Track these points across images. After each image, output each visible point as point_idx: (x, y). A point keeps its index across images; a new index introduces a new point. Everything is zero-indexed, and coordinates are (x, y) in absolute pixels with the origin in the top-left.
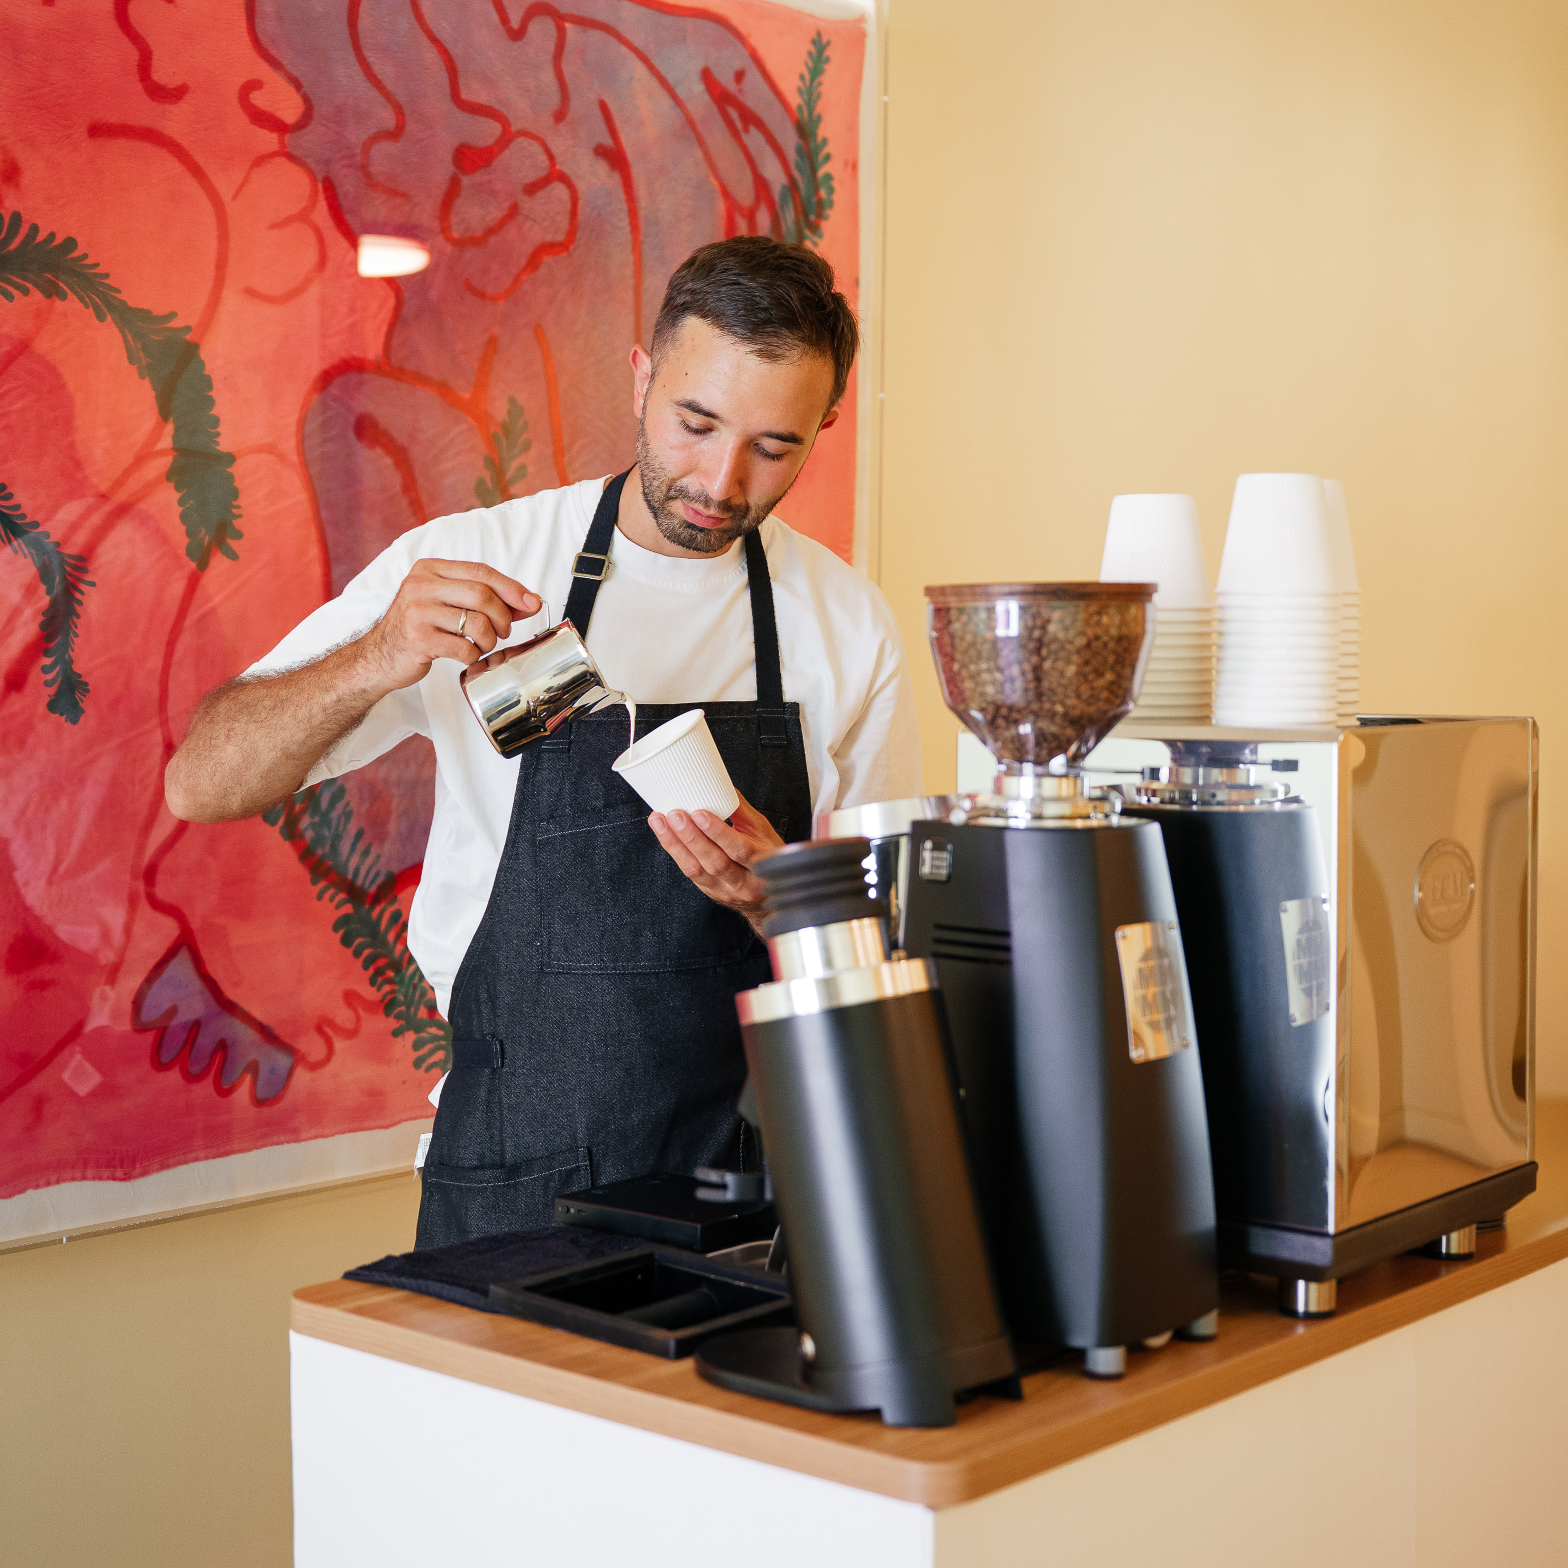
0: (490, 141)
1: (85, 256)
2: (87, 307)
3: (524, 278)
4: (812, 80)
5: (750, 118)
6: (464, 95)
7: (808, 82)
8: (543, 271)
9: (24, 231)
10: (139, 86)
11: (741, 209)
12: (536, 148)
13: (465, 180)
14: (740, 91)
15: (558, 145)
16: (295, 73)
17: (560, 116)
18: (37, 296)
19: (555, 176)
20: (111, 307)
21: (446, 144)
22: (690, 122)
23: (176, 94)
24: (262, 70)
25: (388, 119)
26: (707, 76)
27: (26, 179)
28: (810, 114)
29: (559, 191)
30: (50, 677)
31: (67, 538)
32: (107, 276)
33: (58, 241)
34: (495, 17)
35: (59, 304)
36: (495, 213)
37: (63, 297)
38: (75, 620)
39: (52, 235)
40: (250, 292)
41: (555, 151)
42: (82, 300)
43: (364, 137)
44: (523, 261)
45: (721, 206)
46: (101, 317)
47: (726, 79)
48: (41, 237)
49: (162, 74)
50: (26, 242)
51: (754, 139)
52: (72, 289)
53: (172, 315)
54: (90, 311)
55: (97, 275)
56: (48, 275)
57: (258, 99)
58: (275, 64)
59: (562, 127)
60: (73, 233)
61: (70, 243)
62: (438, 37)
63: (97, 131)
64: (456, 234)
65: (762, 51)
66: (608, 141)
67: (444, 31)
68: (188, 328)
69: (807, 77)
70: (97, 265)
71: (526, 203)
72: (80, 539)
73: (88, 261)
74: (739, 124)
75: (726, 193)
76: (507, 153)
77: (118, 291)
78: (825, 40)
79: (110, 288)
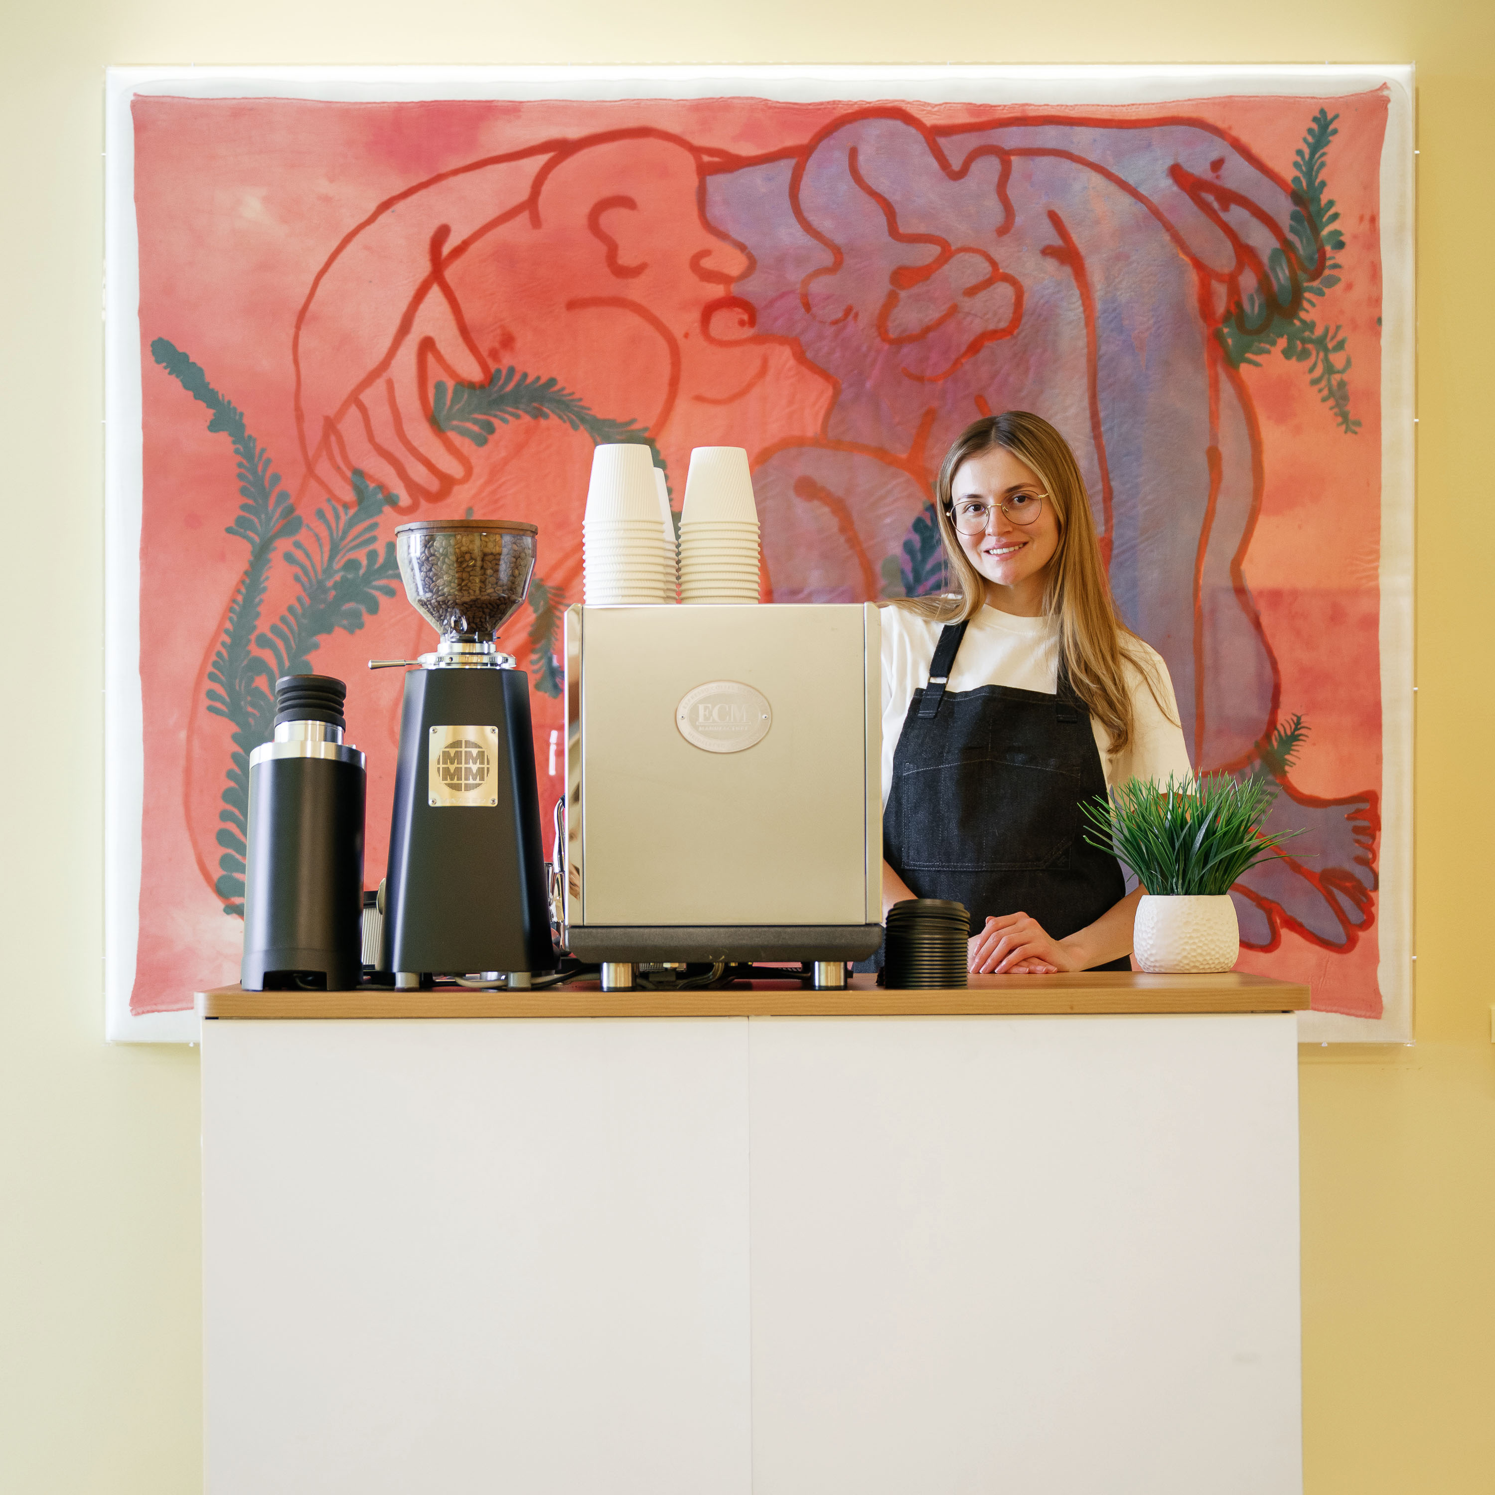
0: (929, 260)
1: (563, 389)
2: (564, 422)
3: (963, 361)
4: (1313, 154)
5: (1228, 198)
6: (902, 230)
7: (1307, 156)
8: (983, 354)
9: (517, 378)
10: (606, 270)
11: (1220, 278)
12: (978, 259)
13: (903, 294)
14: (1218, 177)
15: (999, 253)
16: (741, 239)
17: (1003, 230)
18: (527, 419)
19: (997, 276)
20: (583, 420)
21: (884, 267)
22: (1156, 213)
23: (637, 271)
24: (712, 242)
25: (826, 258)
26: (1176, 173)
27: (519, 344)
28: (1311, 182)
29: (1004, 290)
30: (536, 667)
31: (549, 576)
32: (581, 399)
33: (542, 381)
34: (935, 165)
35: (543, 422)
36: (933, 314)
37: (546, 417)
38: (556, 629)
39: (538, 378)
40: (699, 399)
41: (997, 257)
42: (560, 417)
43: (803, 276)
44: (963, 348)
45: (1193, 277)
46: (575, 427)
47: (1200, 168)
48: (529, 380)
49: (626, 259)
50: (518, 385)
51: (1236, 215)
52: (553, 411)
53: (633, 421)
54: (567, 425)
55: (572, 400)
56: (535, 404)
57: (707, 263)
58: (722, 235)
59: (1006, 238)
60: (554, 374)
61: (552, 381)
62: (878, 191)
63: (572, 305)
64: (893, 335)
65: (1245, 138)
66: (1058, 242)
67: (883, 186)
68: (646, 429)
69: (1307, 152)
70: (573, 393)
71: (967, 304)
72: (558, 577)
73: (566, 392)
74: (1216, 205)
75: (1198, 265)
76: (946, 267)
77: (589, 409)
78: (1330, 116)
79: (583, 407)
